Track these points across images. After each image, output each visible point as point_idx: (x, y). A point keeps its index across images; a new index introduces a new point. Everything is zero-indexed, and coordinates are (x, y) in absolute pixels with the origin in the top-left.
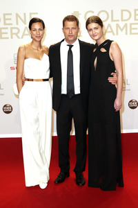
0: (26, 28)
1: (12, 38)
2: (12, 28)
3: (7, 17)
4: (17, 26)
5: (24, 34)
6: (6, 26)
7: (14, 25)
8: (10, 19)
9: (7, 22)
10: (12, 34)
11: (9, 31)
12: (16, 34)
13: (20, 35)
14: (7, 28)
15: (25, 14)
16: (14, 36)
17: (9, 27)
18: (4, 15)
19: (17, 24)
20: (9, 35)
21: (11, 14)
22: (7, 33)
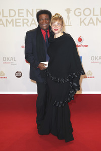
0: (33, 19)
1: (23, 26)
2: (23, 19)
3: (20, 11)
4: (27, 18)
5: (31, 24)
6: (20, 18)
7: (25, 17)
8: (23, 13)
9: (20, 15)
10: (23, 23)
11: (21, 21)
12: (26, 23)
13: (29, 24)
14: (20, 19)
15: (33, 10)
16: (25, 25)
17: (22, 18)
18: (19, 10)
19: (27, 16)
20: (21, 24)
21: (23, 10)
22: (20, 23)
